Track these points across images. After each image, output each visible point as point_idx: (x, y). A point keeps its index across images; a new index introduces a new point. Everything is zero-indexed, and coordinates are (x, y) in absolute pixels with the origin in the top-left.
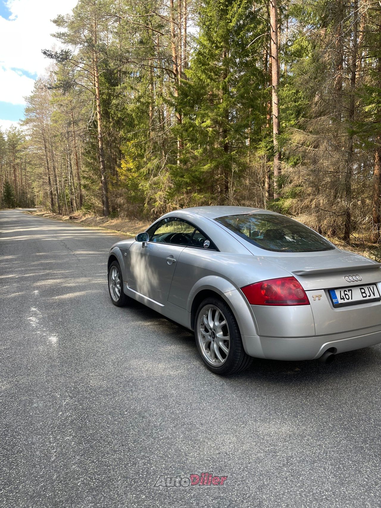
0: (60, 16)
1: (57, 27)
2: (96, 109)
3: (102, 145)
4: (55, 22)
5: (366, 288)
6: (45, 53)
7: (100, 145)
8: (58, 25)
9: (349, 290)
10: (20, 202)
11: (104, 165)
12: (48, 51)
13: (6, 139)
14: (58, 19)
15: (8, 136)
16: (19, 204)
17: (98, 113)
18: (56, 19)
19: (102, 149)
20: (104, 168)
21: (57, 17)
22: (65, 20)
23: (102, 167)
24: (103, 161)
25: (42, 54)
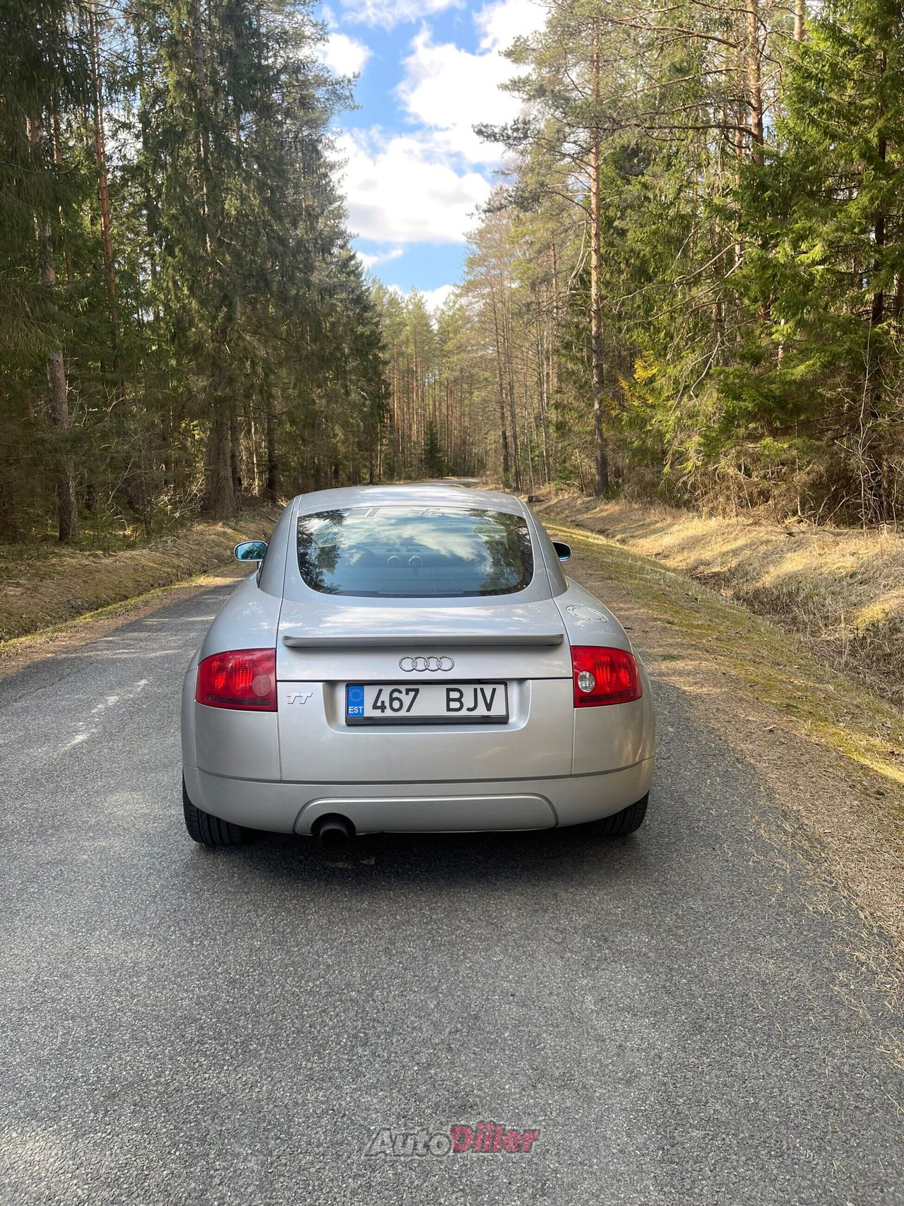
0: (519, 39)
1: (515, 65)
2: (588, 245)
3: (598, 327)
4: (509, 54)
5: (468, 691)
6: (480, 132)
7: (594, 329)
8: (516, 61)
9: (408, 691)
10: (456, 464)
11: (600, 375)
12: (486, 126)
13: (435, 327)
14: (515, 46)
15: (439, 322)
16: (454, 468)
17: (593, 253)
18: (511, 48)
19: (598, 337)
20: (601, 382)
21: (513, 43)
22: (532, 46)
23: (596, 379)
24: (598, 366)
25: (475, 134)
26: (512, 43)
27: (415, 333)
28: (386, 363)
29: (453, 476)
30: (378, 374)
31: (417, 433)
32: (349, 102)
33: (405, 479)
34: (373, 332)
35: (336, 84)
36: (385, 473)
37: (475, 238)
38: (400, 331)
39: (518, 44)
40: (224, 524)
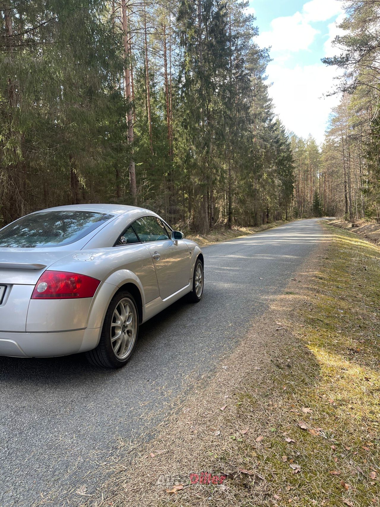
0: (345, 19)
4: (341, 26)
6: (325, 62)
8: (344, 29)
10: (329, 211)
12: (327, 59)
13: (320, 151)
14: (344, 22)
15: (322, 148)
25: (323, 63)
26: (342, 21)
27: (310, 154)
28: (294, 168)
29: (327, 216)
30: (290, 173)
31: (309, 197)
32: (268, 58)
33: (303, 218)
34: (289, 155)
35: (261, 52)
36: (293, 215)
37: (336, 110)
38: (302, 154)
39: (345, 21)
40: (200, 236)
